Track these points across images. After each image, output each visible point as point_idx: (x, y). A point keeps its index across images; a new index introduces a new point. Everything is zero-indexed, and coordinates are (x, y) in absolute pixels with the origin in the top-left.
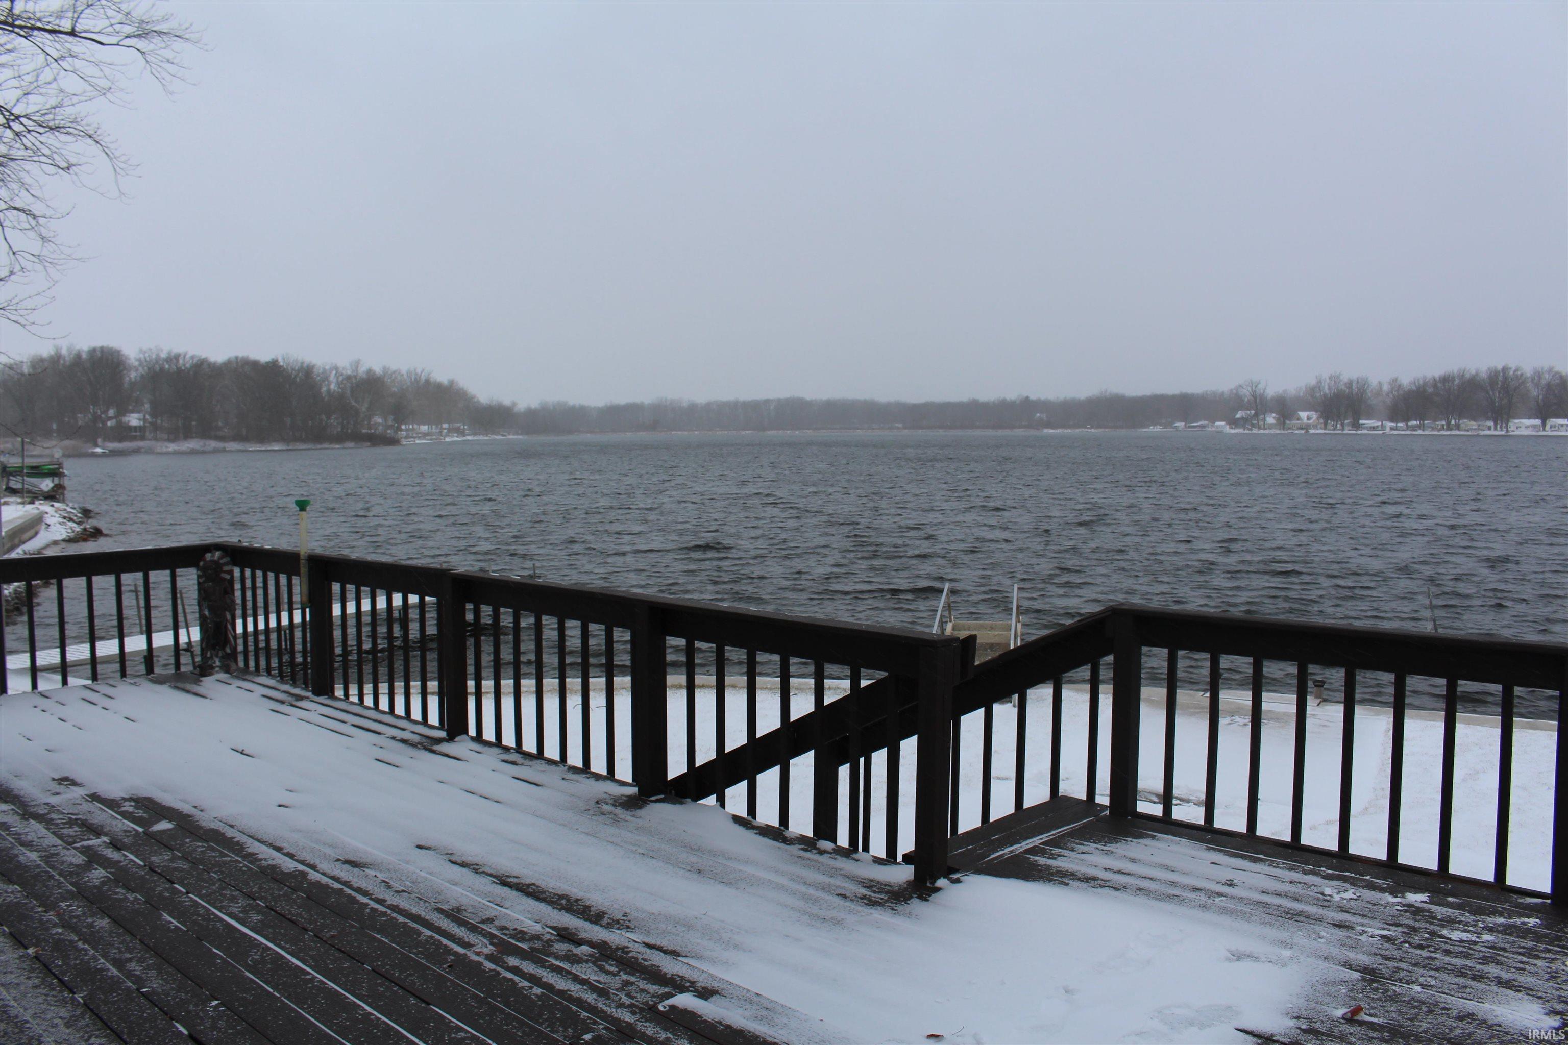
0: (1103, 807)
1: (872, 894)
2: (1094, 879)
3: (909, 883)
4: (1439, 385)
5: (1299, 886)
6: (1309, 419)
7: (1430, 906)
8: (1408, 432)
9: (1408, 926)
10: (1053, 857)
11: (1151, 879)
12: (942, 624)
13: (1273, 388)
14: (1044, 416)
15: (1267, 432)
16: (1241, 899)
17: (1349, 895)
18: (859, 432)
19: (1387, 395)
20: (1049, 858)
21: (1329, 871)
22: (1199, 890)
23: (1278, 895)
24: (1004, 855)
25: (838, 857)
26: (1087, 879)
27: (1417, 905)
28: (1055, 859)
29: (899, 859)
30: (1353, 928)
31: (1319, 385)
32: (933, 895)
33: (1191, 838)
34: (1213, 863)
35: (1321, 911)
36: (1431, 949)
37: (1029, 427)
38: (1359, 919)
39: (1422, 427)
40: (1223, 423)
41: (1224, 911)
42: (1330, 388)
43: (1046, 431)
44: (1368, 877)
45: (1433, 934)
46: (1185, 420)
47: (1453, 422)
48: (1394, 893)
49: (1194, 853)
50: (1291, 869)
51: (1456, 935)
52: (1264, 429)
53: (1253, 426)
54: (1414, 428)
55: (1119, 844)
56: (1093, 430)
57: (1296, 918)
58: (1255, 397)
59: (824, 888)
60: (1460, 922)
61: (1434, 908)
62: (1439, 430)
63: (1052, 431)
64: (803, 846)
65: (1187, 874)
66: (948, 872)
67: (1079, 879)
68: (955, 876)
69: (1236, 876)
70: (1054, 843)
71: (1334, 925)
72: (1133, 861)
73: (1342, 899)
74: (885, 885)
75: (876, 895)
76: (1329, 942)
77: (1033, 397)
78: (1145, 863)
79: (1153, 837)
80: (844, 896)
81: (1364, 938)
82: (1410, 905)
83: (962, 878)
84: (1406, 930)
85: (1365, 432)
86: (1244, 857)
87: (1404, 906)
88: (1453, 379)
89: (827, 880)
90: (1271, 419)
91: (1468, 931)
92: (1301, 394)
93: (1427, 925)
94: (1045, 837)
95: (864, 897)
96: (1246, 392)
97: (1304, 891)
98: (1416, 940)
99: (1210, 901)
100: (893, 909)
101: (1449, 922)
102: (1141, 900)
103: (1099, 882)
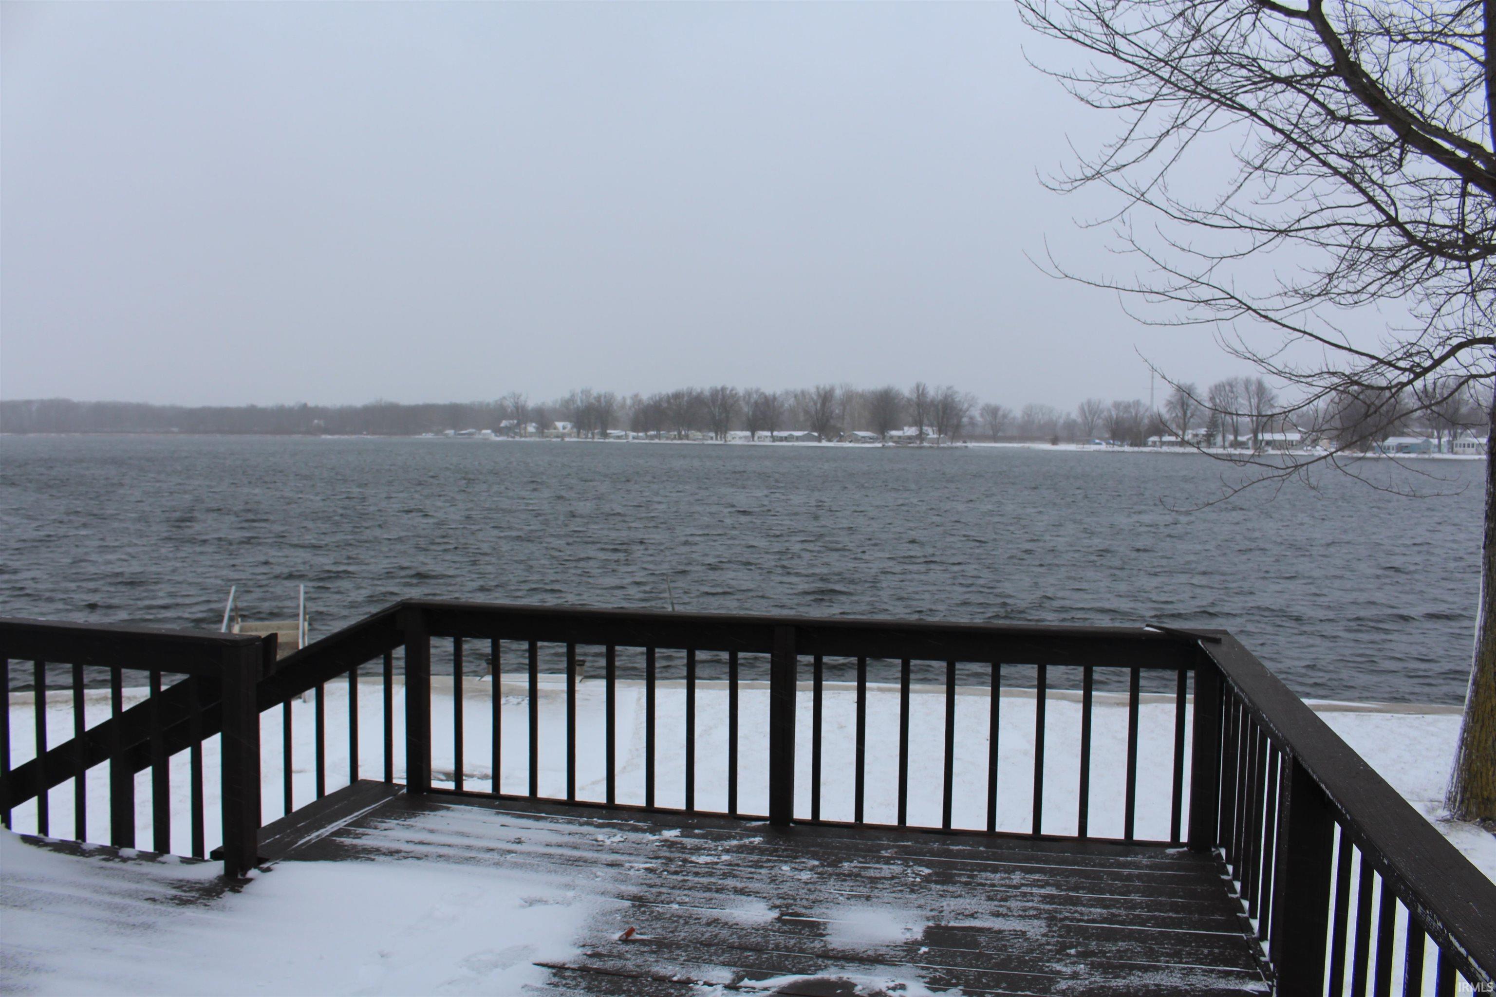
0: (401, 787)
1: (183, 894)
2: (398, 852)
3: (220, 878)
4: (672, 401)
5: (577, 836)
6: (564, 428)
7: (681, 839)
8: (647, 441)
9: (666, 858)
10: (358, 836)
11: (449, 846)
12: (229, 627)
13: (532, 402)
14: (322, 423)
15: (528, 439)
16: (529, 854)
17: (618, 838)
18: (132, 435)
19: (630, 408)
20: (354, 838)
21: (601, 821)
22: (492, 850)
23: (560, 846)
24: (310, 840)
25: (143, 862)
26: (391, 853)
27: (672, 839)
28: (360, 838)
29: (207, 856)
30: (622, 865)
31: (572, 399)
32: (245, 886)
33: (481, 805)
34: (502, 826)
35: (596, 855)
36: (684, 873)
37: (308, 432)
38: (626, 858)
39: (658, 436)
40: (489, 431)
41: (516, 865)
42: (582, 401)
43: (324, 437)
44: (632, 822)
45: (685, 861)
46: (454, 427)
47: (683, 433)
48: (653, 832)
49: (485, 818)
50: (570, 822)
51: (703, 859)
52: (526, 437)
53: (516, 434)
54: (652, 437)
55: (417, 818)
56: (369, 437)
57: (576, 863)
58: (517, 408)
59: (130, 895)
60: (704, 849)
61: (685, 840)
62: (672, 439)
63: (329, 437)
64: (104, 857)
65: (481, 838)
66: (258, 862)
67: (384, 854)
68: (265, 866)
69: (523, 834)
70: (357, 823)
71: (608, 865)
72: (432, 831)
73: (613, 842)
74: (196, 883)
75: (187, 894)
76: (604, 880)
77: (311, 404)
78: (442, 832)
79: (448, 809)
80: (154, 900)
81: (632, 872)
82: (666, 841)
83: (272, 867)
84: (664, 861)
85: (611, 440)
86: (528, 817)
87: (661, 841)
88: (683, 395)
89: (133, 886)
90: (531, 428)
91: (711, 855)
92: (558, 406)
93: (680, 855)
94: (349, 819)
95: (174, 898)
96: (509, 403)
97: (580, 841)
98: (673, 867)
99: (502, 859)
100: (206, 905)
101: (697, 850)
102: (442, 865)
103: (403, 854)
